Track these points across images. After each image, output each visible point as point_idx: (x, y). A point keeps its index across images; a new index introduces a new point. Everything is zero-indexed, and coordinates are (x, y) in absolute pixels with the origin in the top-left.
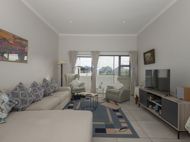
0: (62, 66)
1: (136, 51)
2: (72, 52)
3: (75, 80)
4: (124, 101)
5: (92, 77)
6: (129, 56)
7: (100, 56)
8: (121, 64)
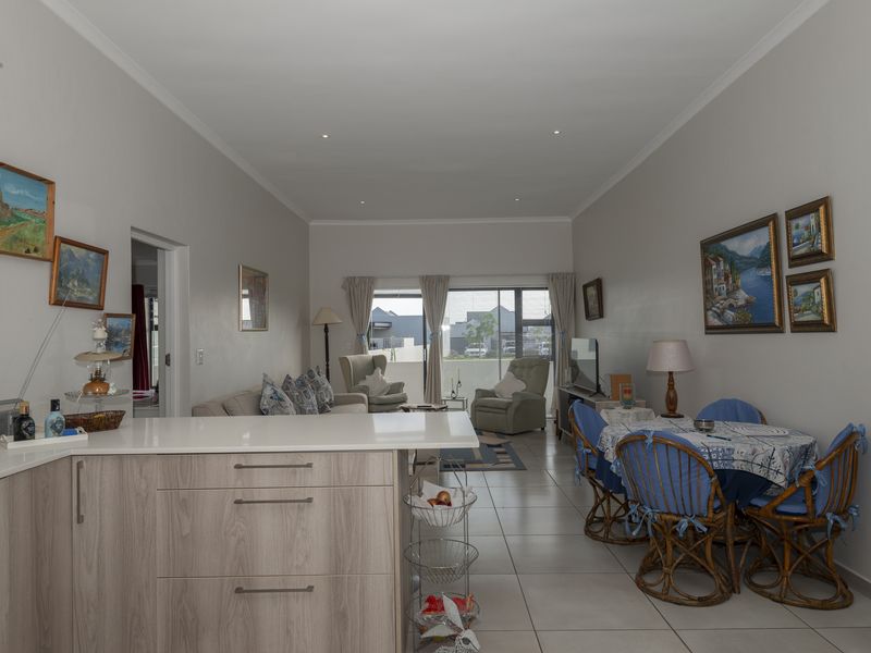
0: (326, 330)
1: (568, 274)
2: (357, 281)
3: (372, 373)
4: (522, 433)
5: (425, 363)
6: (546, 289)
7: (451, 290)
8: (524, 318)
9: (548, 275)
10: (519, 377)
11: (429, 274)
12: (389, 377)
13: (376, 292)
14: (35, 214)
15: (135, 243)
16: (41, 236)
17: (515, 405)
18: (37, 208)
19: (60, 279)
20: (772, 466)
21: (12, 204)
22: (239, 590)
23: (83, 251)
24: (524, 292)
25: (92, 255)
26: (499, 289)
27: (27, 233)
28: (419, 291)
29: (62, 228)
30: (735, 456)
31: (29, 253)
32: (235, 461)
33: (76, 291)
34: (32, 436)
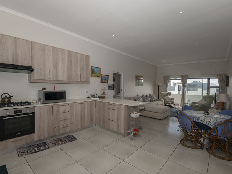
0: (159, 86)
3: (167, 96)
6: (217, 78)
7: (188, 78)
8: (210, 85)
9: (218, 74)
10: (205, 100)
11: (183, 75)
12: (171, 97)
13: (170, 79)
14: (98, 72)
15: (114, 73)
16: (99, 74)
17: (200, 106)
18: (99, 71)
19: (102, 80)
20: (210, 123)
21: (96, 71)
22: (108, 119)
23: (105, 76)
24: (210, 79)
25: (106, 76)
26: (203, 78)
27: (98, 74)
28: (180, 79)
29: (102, 73)
30: (199, 119)
31: (98, 77)
32: (108, 103)
33: (104, 81)
34: (94, 98)
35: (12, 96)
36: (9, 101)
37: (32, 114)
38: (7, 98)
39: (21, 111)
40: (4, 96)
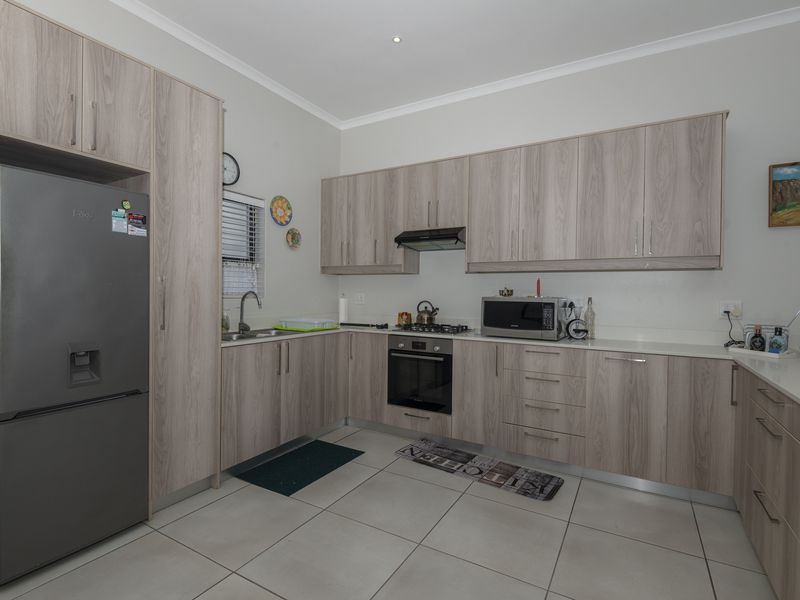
35: (438, 309)
36: (431, 319)
37: (441, 359)
38: (428, 312)
39: (423, 345)
40: (422, 308)
